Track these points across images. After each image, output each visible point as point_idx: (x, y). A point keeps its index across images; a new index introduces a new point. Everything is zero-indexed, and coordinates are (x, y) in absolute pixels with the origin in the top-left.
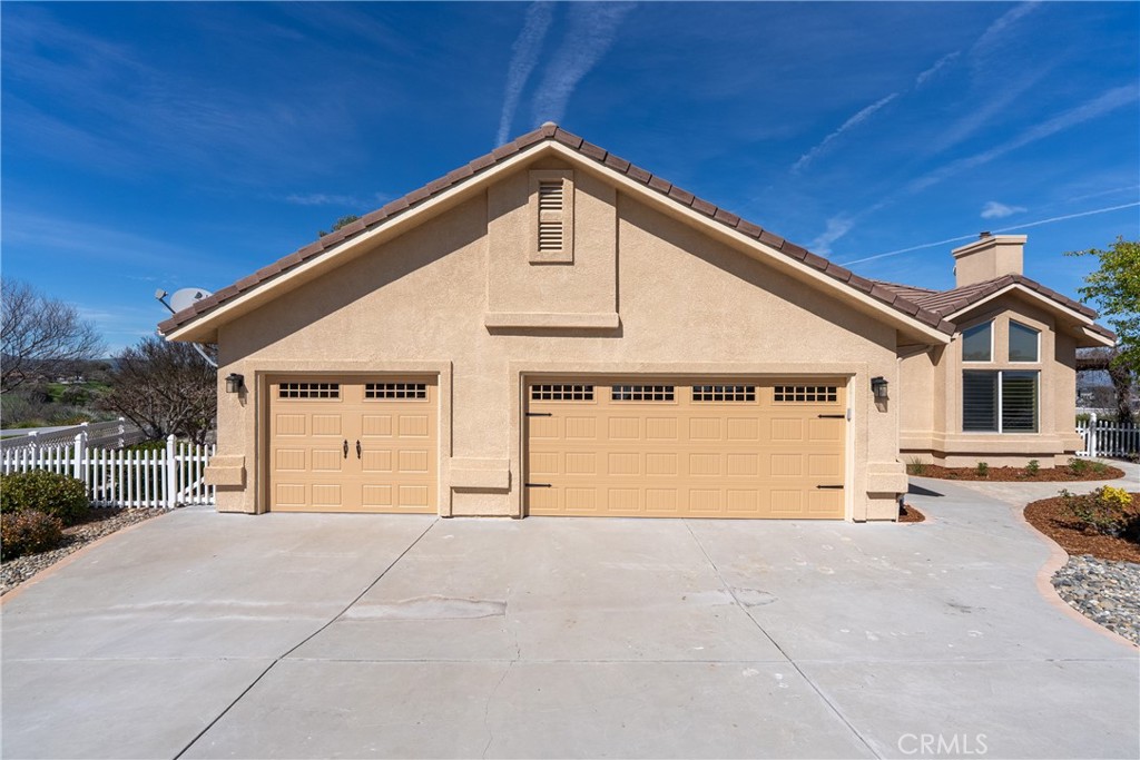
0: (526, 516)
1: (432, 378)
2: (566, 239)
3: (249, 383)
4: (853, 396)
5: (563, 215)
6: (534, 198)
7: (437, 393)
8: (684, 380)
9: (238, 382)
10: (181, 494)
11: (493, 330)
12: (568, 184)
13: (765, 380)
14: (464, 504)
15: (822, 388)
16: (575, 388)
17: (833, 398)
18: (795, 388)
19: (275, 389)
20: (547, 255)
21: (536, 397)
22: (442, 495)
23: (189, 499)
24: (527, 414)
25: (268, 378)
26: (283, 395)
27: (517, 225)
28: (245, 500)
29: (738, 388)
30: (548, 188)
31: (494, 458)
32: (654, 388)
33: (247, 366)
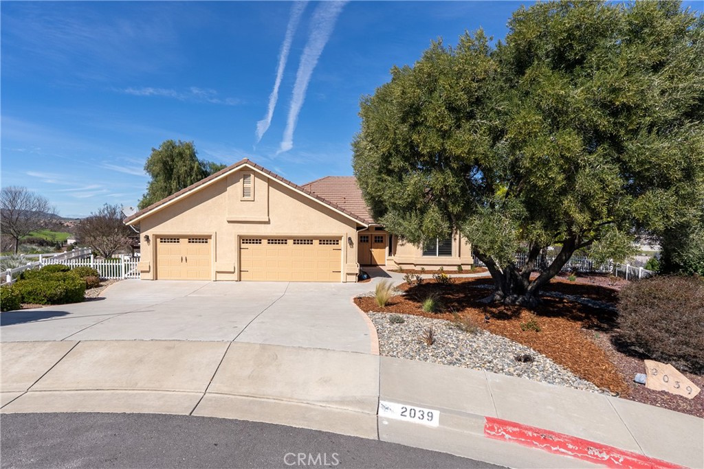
0: (240, 281)
1: (210, 237)
2: (252, 193)
3: (151, 238)
4: (343, 243)
5: (251, 185)
6: (242, 180)
7: (211, 242)
8: (290, 238)
9: (147, 238)
10: (126, 275)
11: (229, 222)
12: (252, 176)
13: (316, 238)
14: (220, 277)
15: (334, 240)
16: (256, 240)
17: (337, 244)
18: (324, 241)
19: (159, 240)
20: (246, 198)
21: (243, 243)
22: (213, 274)
23: (129, 276)
24: (240, 248)
25: (156, 237)
26: (161, 242)
27: (236, 189)
28: (150, 276)
29: (308, 240)
30: (245, 177)
31: (230, 262)
32: (281, 240)
33: (150, 232)
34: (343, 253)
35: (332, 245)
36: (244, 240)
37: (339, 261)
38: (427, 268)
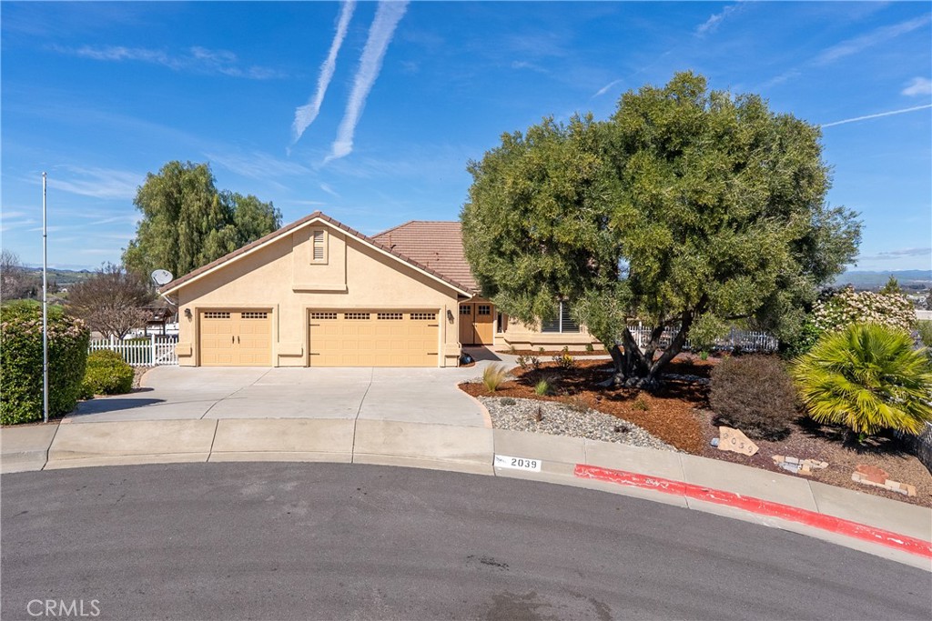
0: (309, 366)
1: (270, 310)
2: (325, 255)
3: (193, 312)
4: (441, 317)
5: (323, 245)
6: (312, 238)
7: (272, 317)
8: (374, 311)
9: (188, 312)
10: (158, 360)
11: (295, 291)
12: (325, 233)
13: (406, 311)
14: (284, 361)
15: (429, 314)
16: (330, 314)
17: (434, 318)
18: (418, 314)
19: (202, 315)
20: (317, 261)
21: (313, 318)
22: (275, 358)
23: (161, 362)
24: (310, 325)
25: (200, 310)
26: (206, 317)
27: (304, 249)
28: (192, 361)
29: (395, 314)
30: (317, 234)
31: (298, 345)
32: (362, 314)
33: (192, 305)
34: (440, 330)
35: (427, 320)
36: (314, 313)
37: (435, 341)
38: (547, 348)
